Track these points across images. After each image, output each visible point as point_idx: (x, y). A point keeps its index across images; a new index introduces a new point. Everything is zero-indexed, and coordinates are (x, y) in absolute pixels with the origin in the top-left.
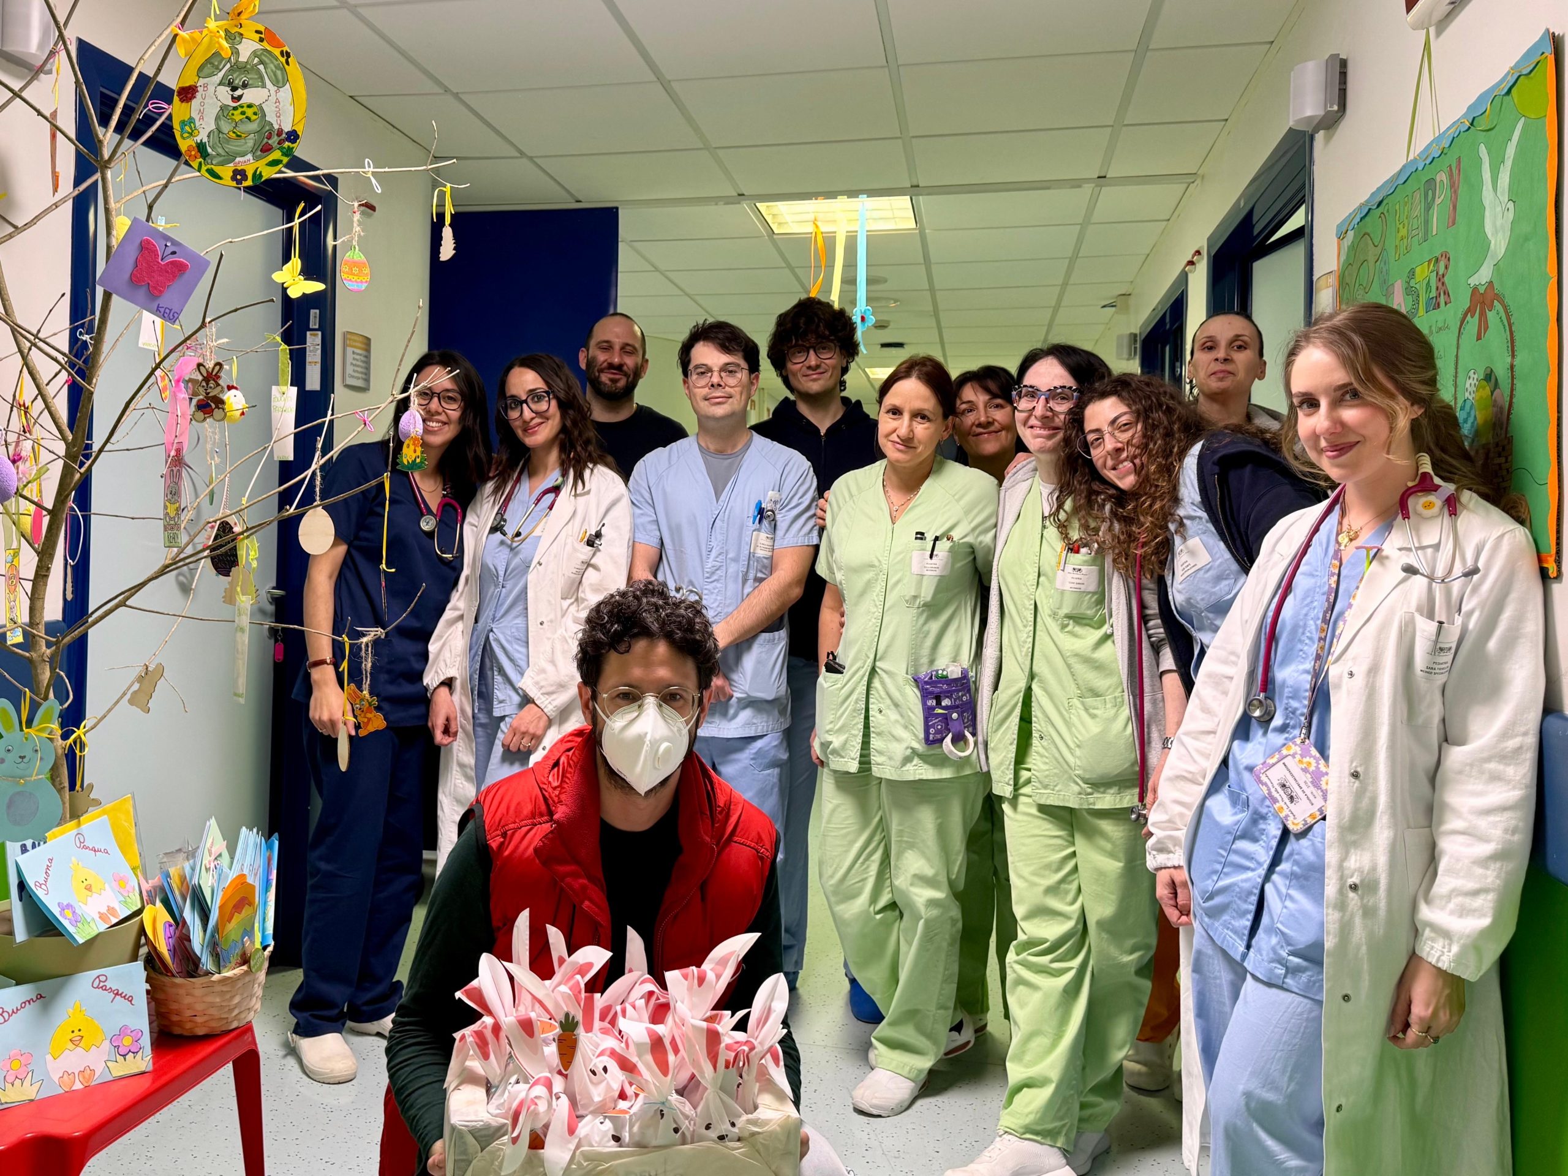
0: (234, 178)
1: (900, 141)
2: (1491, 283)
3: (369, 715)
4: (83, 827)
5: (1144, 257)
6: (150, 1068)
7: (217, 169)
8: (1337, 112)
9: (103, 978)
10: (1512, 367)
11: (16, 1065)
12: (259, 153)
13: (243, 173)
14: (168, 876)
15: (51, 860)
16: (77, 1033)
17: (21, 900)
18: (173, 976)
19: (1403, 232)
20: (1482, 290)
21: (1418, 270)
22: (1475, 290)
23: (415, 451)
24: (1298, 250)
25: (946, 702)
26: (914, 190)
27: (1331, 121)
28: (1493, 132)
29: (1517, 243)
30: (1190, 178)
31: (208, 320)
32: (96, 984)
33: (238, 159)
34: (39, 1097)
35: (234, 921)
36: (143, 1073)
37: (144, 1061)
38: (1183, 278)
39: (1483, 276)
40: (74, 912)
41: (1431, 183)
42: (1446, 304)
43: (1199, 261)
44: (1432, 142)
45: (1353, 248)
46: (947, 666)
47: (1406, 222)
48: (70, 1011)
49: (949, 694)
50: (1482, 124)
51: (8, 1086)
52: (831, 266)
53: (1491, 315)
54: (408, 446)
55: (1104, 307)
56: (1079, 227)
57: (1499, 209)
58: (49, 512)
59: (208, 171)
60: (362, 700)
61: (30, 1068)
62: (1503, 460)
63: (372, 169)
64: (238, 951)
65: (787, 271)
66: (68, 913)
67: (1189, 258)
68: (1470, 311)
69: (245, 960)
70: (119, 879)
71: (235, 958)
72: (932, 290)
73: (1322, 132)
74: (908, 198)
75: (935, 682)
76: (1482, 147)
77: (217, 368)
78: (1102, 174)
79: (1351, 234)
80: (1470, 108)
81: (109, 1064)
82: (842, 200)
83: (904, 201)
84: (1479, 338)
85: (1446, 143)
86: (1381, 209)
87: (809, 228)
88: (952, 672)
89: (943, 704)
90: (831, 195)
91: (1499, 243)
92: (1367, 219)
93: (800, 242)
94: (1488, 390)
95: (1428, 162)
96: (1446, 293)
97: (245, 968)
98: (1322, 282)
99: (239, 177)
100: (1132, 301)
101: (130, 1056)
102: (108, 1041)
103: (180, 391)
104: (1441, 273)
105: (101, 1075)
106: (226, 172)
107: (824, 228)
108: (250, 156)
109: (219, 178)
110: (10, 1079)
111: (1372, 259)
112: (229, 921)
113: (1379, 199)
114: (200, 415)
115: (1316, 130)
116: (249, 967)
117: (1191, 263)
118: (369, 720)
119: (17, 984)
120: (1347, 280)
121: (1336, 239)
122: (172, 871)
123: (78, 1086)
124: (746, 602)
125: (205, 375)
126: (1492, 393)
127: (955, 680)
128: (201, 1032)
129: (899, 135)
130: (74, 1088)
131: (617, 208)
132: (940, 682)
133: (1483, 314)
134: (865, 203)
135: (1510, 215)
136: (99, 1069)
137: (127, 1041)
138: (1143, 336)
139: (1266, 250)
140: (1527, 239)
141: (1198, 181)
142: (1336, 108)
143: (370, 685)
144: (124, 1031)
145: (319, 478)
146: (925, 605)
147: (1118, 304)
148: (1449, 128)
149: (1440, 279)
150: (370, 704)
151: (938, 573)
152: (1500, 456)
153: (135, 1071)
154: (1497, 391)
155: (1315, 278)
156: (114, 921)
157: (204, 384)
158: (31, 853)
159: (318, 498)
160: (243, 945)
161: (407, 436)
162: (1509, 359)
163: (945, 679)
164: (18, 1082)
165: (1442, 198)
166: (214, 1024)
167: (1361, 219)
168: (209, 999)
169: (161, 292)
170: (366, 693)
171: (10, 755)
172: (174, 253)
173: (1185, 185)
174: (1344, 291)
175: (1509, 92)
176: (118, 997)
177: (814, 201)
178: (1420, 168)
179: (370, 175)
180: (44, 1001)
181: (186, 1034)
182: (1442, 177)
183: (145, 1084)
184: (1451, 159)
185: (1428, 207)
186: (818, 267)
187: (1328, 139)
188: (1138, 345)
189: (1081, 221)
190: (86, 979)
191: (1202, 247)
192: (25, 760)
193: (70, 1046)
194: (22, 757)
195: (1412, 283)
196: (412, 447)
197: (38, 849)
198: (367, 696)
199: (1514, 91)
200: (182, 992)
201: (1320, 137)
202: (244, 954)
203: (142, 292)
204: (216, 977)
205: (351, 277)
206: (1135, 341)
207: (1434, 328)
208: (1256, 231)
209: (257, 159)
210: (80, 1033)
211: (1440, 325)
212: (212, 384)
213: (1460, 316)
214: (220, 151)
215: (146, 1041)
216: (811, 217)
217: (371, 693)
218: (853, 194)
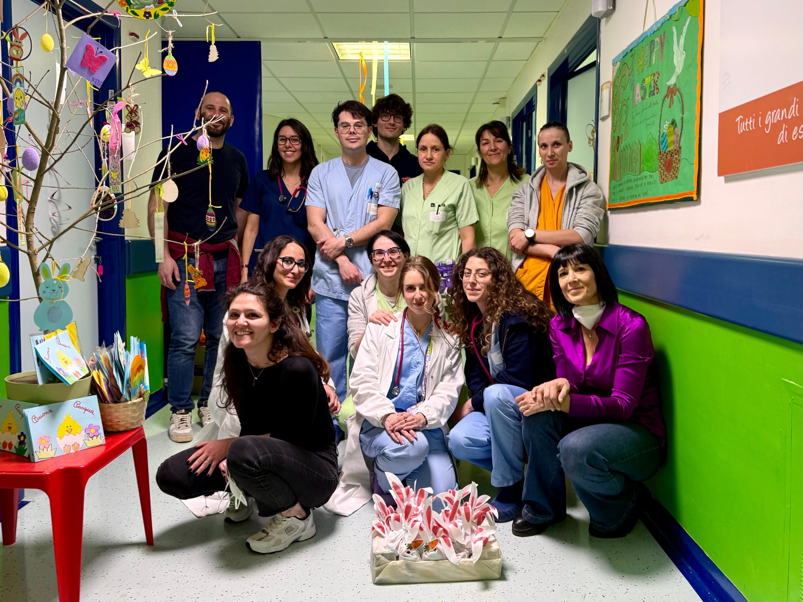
0: (145, 16)
1: (408, 14)
2: (675, 84)
3: (199, 279)
4: (58, 335)
5: (514, 79)
6: (104, 443)
7: (136, 11)
8: (612, 9)
9: (78, 403)
10: (682, 118)
11: (43, 442)
12: (157, 4)
13: (149, 14)
14: (99, 358)
15: (48, 348)
16: (69, 427)
17: (39, 366)
18: (108, 403)
19: (641, 63)
20: (672, 88)
21: (646, 79)
22: (669, 87)
23: (206, 155)
24: (592, 73)
25: (445, 275)
26: (412, 40)
27: (609, 14)
28: (678, 21)
29: (687, 67)
30: (539, 40)
31: (130, 84)
32: (75, 405)
33: (146, 7)
34: (56, 456)
35: (137, 376)
36: (101, 445)
37: (101, 440)
38: (535, 88)
39: (672, 81)
40: (63, 372)
41: (653, 42)
42: (657, 93)
43: (543, 80)
44: (654, 24)
45: (620, 70)
46: (446, 260)
47: (642, 58)
48: (65, 418)
49: (446, 271)
50: (674, 18)
51: (41, 451)
52: (370, 78)
53: (675, 97)
54: (203, 153)
55: (494, 104)
56: (486, 62)
57: (679, 53)
58: (34, 181)
59: (131, 11)
60: (195, 272)
61: (50, 443)
62: (677, 156)
63: (177, 15)
64: (138, 391)
65: (343, 80)
66: (61, 371)
67: (539, 78)
68: (667, 96)
69: (141, 396)
70: (77, 360)
71: (137, 395)
72: (414, 93)
73: (605, 19)
74: (409, 44)
75: (441, 267)
76: (674, 28)
77: (136, 107)
78: (500, 36)
79: (619, 63)
80: (670, 11)
81: (85, 441)
82: (375, 43)
83: (406, 46)
84: (670, 107)
85: (659, 25)
86: (632, 53)
87: (358, 57)
88: (448, 262)
89: (444, 275)
90: (369, 40)
91: (679, 69)
92: (626, 56)
93: (353, 64)
94: (672, 128)
95: (652, 33)
96: (657, 89)
97: (142, 398)
98: (604, 86)
99: (147, 15)
100: (507, 100)
101: (95, 437)
102: (84, 431)
103: (116, 118)
104: (656, 80)
105: (82, 446)
106: (141, 12)
107: (366, 57)
108: (152, 6)
109: (137, 15)
110: (42, 447)
111: (627, 75)
112: (135, 376)
113: (631, 48)
114: (128, 129)
115: (602, 17)
116: (144, 398)
117: (540, 81)
118: (199, 281)
119: (40, 405)
120: (617, 84)
121: (612, 66)
122: (101, 357)
123: (72, 451)
124: (362, 228)
125: (130, 110)
126: (674, 129)
127: (449, 266)
128: (122, 429)
129: (409, 11)
130: (71, 452)
131: (260, 42)
132: (442, 266)
133: (672, 97)
134: (386, 45)
135: (684, 56)
136: (81, 443)
137: (93, 431)
138: (514, 117)
139: (574, 74)
140: (690, 66)
141: (543, 41)
142: (611, 8)
143: (199, 265)
144: (91, 426)
145: (170, 165)
146: (436, 234)
147: (501, 103)
148: (661, 19)
149: (655, 82)
150: (199, 274)
151: (440, 220)
152: (676, 154)
153: (98, 444)
154: (676, 128)
155: (601, 85)
156: (81, 377)
157: (129, 115)
158: (40, 344)
159: (169, 175)
160: (140, 388)
161: (202, 148)
162: (681, 115)
163: (445, 265)
164: (45, 449)
165: (657, 48)
166: (128, 425)
167: (624, 57)
168: (126, 413)
169: (95, 71)
170: (197, 268)
171: (48, 289)
172: (101, 52)
173: (536, 43)
174: (615, 89)
175: (685, 5)
176: (86, 411)
177: (360, 43)
178: (649, 35)
179: (176, 18)
180: (53, 413)
181: (114, 430)
182: (657, 40)
183: (102, 450)
184: (661, 32)
185: (651, 52)
186: (363, 78)
187: (607, 22)
188: (511, 123)
189: (488, 59)
190: (70, 403)
191: (545, 73)
192: (55, 292)
193: (67, 433)
194: (54, 291)
195: (644, 85)
196: (205, 153)
197: (42, 343)
198: (198, 270)
199: (687, 5)
200: (113, 410)
201: (603, 21)
202: (140, 393)
203: (86, 71)
204: (129, 403)
205: (168, 68)
206: (509, 120)
207: (652, 104)
208: (570, 66)
209: (156, 7)
210: (71, 428)
211: (654, 102)
212: (133, 114)
213: (663, 98)
214: (137, 2)
215: (101, 431)
216: (358, 51)
217: (199, 269)
218: (381, 40)
